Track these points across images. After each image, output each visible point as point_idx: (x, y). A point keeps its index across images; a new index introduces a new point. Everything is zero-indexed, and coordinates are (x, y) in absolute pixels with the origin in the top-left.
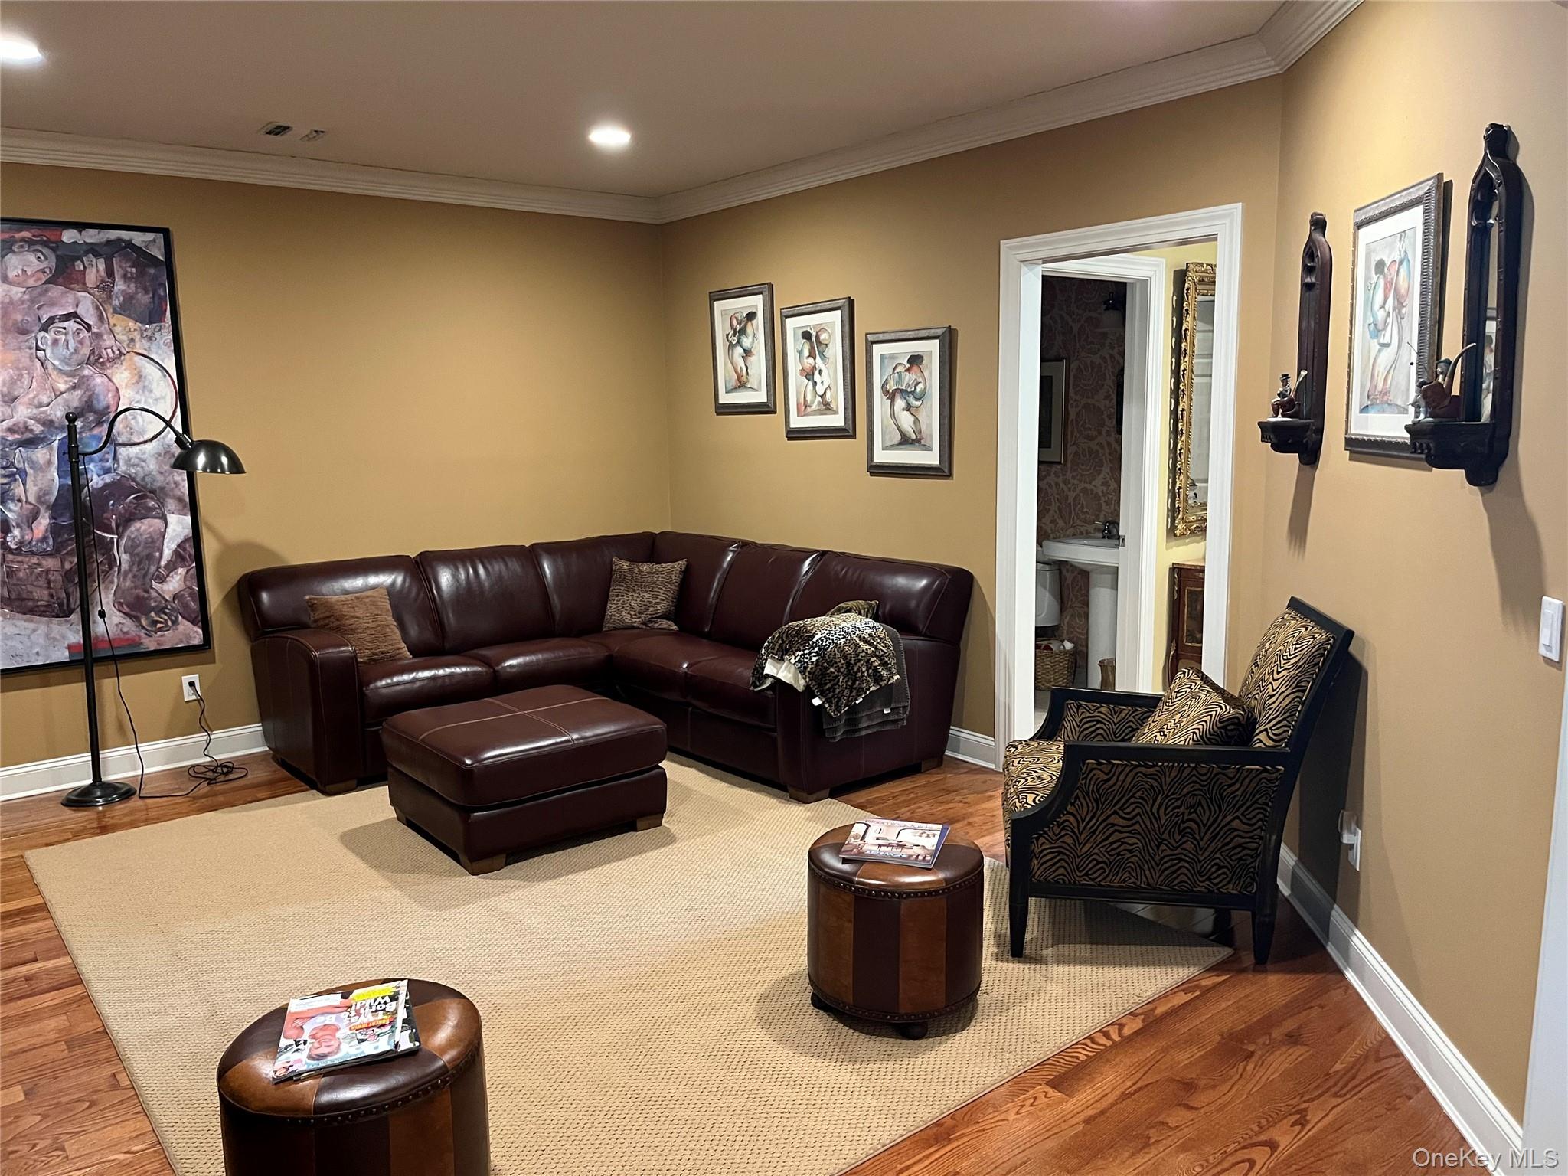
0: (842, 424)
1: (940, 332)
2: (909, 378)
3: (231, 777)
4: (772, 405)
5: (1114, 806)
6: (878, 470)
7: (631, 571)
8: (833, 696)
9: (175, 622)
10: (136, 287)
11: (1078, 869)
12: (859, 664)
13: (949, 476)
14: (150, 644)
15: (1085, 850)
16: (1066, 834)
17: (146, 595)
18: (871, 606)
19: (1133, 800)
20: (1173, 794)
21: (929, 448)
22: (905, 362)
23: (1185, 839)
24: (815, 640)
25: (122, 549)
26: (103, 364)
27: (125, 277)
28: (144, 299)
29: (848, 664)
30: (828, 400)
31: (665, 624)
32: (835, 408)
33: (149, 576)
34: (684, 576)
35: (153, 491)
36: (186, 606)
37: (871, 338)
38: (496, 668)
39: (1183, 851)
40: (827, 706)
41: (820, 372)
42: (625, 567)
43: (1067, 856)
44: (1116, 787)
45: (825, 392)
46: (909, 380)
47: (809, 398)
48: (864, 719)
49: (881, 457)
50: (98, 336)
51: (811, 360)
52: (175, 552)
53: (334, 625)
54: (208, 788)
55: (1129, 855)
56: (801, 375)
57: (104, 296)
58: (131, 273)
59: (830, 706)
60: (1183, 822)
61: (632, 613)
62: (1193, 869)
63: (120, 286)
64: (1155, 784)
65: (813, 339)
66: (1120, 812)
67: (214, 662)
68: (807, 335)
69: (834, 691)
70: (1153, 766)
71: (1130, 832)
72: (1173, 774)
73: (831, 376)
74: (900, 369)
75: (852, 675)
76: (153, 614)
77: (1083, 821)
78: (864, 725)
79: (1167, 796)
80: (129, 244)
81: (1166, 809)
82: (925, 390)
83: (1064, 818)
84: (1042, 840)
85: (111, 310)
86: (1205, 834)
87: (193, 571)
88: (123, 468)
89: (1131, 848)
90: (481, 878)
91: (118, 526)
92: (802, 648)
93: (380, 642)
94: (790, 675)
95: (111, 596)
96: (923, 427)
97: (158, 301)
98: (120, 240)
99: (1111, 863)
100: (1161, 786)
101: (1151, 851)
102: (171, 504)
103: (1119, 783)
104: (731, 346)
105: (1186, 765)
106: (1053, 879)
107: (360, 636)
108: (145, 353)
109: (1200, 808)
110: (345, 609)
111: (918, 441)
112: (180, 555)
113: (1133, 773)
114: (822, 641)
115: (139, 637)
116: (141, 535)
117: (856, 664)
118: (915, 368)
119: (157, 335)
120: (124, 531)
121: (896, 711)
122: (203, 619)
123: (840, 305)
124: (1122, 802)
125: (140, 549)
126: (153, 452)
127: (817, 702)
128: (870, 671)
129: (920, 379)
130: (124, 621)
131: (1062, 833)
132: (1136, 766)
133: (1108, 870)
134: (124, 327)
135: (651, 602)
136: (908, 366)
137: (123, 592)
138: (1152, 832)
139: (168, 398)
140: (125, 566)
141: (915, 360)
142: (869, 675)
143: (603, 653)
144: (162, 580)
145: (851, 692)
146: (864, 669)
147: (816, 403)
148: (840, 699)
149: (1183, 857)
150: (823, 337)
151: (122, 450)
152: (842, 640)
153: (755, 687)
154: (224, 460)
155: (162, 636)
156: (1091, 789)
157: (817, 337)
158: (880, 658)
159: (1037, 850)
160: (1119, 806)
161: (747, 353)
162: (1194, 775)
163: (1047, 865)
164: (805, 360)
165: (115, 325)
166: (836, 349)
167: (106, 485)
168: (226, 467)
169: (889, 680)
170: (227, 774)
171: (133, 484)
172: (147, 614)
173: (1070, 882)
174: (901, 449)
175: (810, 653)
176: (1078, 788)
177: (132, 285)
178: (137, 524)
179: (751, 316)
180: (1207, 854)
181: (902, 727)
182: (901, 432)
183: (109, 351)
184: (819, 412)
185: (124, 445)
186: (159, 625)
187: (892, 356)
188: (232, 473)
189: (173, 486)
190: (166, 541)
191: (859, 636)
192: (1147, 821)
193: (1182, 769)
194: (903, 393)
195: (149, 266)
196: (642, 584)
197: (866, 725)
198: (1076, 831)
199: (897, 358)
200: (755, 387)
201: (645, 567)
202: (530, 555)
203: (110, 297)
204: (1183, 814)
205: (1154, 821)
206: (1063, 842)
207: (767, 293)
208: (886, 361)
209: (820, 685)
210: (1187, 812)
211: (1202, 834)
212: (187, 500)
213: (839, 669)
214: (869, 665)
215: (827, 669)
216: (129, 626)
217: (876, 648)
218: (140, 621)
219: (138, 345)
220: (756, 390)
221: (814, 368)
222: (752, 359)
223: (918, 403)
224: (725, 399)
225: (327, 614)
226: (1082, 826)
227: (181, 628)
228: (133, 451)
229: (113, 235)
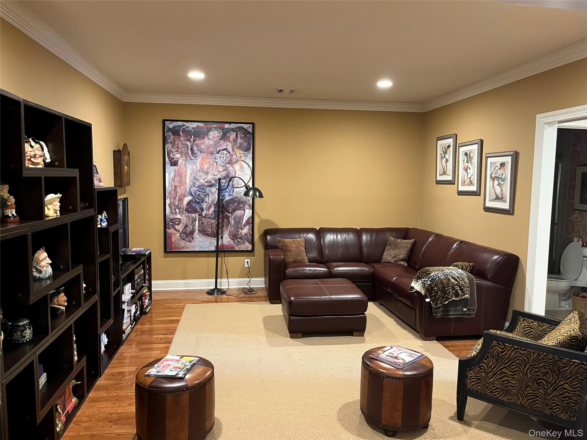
0: (476, 190)
1: (512, 153)
2: (500, 172)
3: (253, 293)
4: (453, 181)
5: (505, 364)
6: (488, 209)
7: (394, 241)
8: (434, 299)
9: (244, 242)
10: (244, 141)
11: (488, 388)
12: (448, 288)
13: (513, 214)
14: (237, 248)
15: (491, 380)
16: (482, 372)
17: (237, 233)
18: (470, 265)
19: (514, 364)
20: (534, 365)
21: (505, 202)
22: (499, 165)
23: (539, 387)
24: (431, 275)
25: (232, 219)
26: (232, 163)
27: (241, 138)
28: (245, 144)
29: (444, 287)
30: (472, 180)
31: (402, 263)
32: (474, 184)
33: (239, 228)
34: (413, 246)
35: (242, 202)
36: (248, 238)
37: (487, 155)
38: (331, 270)
39: (538, 393)
40: (431, 302)
41: (470, 168)
42: (392, 240)
43: (482, 381)
44: (506, 356)
45: (471, 177)
46: (500, 173)
47: (465, 179)
48: (452, 311)
49: (489, 204)
50: (232, 155)
51: (467, 164)
52: (247, 221)
53: (284, 249)
54: (244, 295)
55: (512, 388)
56: (464, 170)
57: (234, 143)
58: (243, 136)
59: (433, 303)
60: (540, 380)
61: (391, 257)
62: (543, 402)
63: (239, 140)
64: (525, 358)
65: (468, 155)
66: (508, 368)
67: (255, 256)
68: (466, 154)
69: (435, 297)
70: (525, 350)
71: (512, 378)
72: (535, 356)
73: (473, 171)
74: (497, 168)
75: (444, 291)
76: (238, 239)
77: (490, 368)
78: (451, 313)
79: (531, 366)
80: (243, 128)
81: (531, 371)
82: (505, 177)
83: (481, 365)
84: (471, 372)
85: (236, 148)
86: (550, 387)
87: (251, 227)
88: (235, 194)
89: (513, 385)
90: (293, 340)
91: (232, 212)
92: (425, 278)
93: (298, 256)
94: (419, 288)
95: (228, 233)
96: (504, 193)
97: (249, 144)
98: (240, 127)
99: (503, 390)
100: (529, 361)
101: (523, 389)
102: (247, 206)
103: (508, 354)
104: (442, 158)
105: (541, 353)
106: (476, 390)
107: (292, 253)
108: (244, 160)
109: (548, 374)
110: (289, 244)
111: (502, 198)
112: (248, 222)
113: (515, 351)
114: (434, 276)
115: (234, 246)
116: (238, 215)
117: (447, 287)
118: (502, 168)
119: (248, 155)
120: (233, 213)
121: (469, 310)
122: (252, 243)
123: (477, 142)
124: (509, 363)
125: (237, 219)
126: (243, 190)
127: (428, 300)
128: (454, 291)
129: (504, 173)
130: (230, 240)
131: (481, 371)
132: (517, 349)
133: (501, 393)
134: (239, 152)
135: (398, 254)
136: (500, 167)
137: (231, 232)
138: (523, 381)
139: (249, 174)
140: (232, 224)
141: (503, 165)
142: (453, 293)
143: (372, 270)
144: (242, 229)
145: (443, 299)
146: (451, 290)
147: (468, 181)
148: (437, 301)
149: (538, 395)
150: (472, 155)
151: (235, 189)
152: (443, 277)
153: (410, 291)
154: (257, 194)
155: (241, 246)
156: (494, 354)
157: (470, 155)
158: (459, 286)
159: (469, 376)
160: (507, 365)
161: (447, 160)
162: (545, 359)
163: (473, 383)
164: (465, 164)
165: (237, 152)
166: (475, 160)
167: (230, 200)
168: (258, 196)
169: (462, 296)
170: (251, 292)
171: (237, 199)
172: (237, 239)
173: (484, 393)
174: (495, 201)
175: (428, 280)
176: (488, 353)
177: (243, 140)
178: (237, 212)
179: (449, 146)
180: (550, 397)
181: (472, 317)
182: (496, 194)
183: (234, 160)
184: (469, 185)
185: (236, 188)
186: (240, 243)
187: (495, 163)
188: (259, 197)
189: (248, 201)
190: (244, 217)
191: (452, 277)
192: (521, 375)
193: (539, 355)
194: (497, 178)
195: (247, 134)
196: (396, 246)
197: (453, 314)
198: (487, 371)
199: (496, 163)
200: (448, 174)
201: (399, 240)
202: (358, 233)
203: (236, 144)
204: (539, 375)
205: (524, 375)
206: (480, 375)
207: (454, 137)
208: (492, 165)
209: (430, 294)
210: (541, 375)
211: (548, 387)
212: (251, 205)
213: (439, 288)
214: (453, 288)
215: (434, 287)
216: (232, 242)
217: (458, 282)
218: (235, 241)
219: (242, 158)
220: (449, 175)
221: (468, 167)
222: (448, 163)
223: (502, 183)
224: (439, 178)
225: (283, 245)
226: (490, 370)
227: (246, 244)
228: (238, 189)
229: (239, 125)
